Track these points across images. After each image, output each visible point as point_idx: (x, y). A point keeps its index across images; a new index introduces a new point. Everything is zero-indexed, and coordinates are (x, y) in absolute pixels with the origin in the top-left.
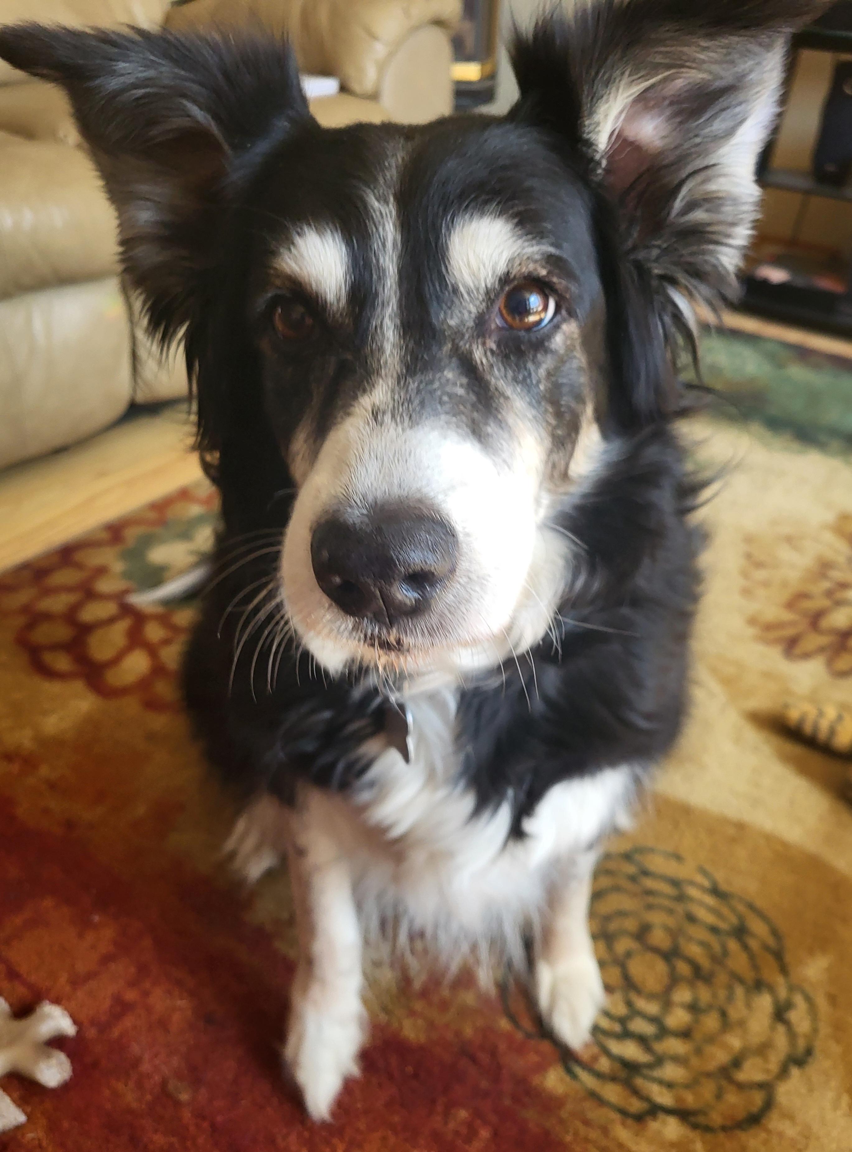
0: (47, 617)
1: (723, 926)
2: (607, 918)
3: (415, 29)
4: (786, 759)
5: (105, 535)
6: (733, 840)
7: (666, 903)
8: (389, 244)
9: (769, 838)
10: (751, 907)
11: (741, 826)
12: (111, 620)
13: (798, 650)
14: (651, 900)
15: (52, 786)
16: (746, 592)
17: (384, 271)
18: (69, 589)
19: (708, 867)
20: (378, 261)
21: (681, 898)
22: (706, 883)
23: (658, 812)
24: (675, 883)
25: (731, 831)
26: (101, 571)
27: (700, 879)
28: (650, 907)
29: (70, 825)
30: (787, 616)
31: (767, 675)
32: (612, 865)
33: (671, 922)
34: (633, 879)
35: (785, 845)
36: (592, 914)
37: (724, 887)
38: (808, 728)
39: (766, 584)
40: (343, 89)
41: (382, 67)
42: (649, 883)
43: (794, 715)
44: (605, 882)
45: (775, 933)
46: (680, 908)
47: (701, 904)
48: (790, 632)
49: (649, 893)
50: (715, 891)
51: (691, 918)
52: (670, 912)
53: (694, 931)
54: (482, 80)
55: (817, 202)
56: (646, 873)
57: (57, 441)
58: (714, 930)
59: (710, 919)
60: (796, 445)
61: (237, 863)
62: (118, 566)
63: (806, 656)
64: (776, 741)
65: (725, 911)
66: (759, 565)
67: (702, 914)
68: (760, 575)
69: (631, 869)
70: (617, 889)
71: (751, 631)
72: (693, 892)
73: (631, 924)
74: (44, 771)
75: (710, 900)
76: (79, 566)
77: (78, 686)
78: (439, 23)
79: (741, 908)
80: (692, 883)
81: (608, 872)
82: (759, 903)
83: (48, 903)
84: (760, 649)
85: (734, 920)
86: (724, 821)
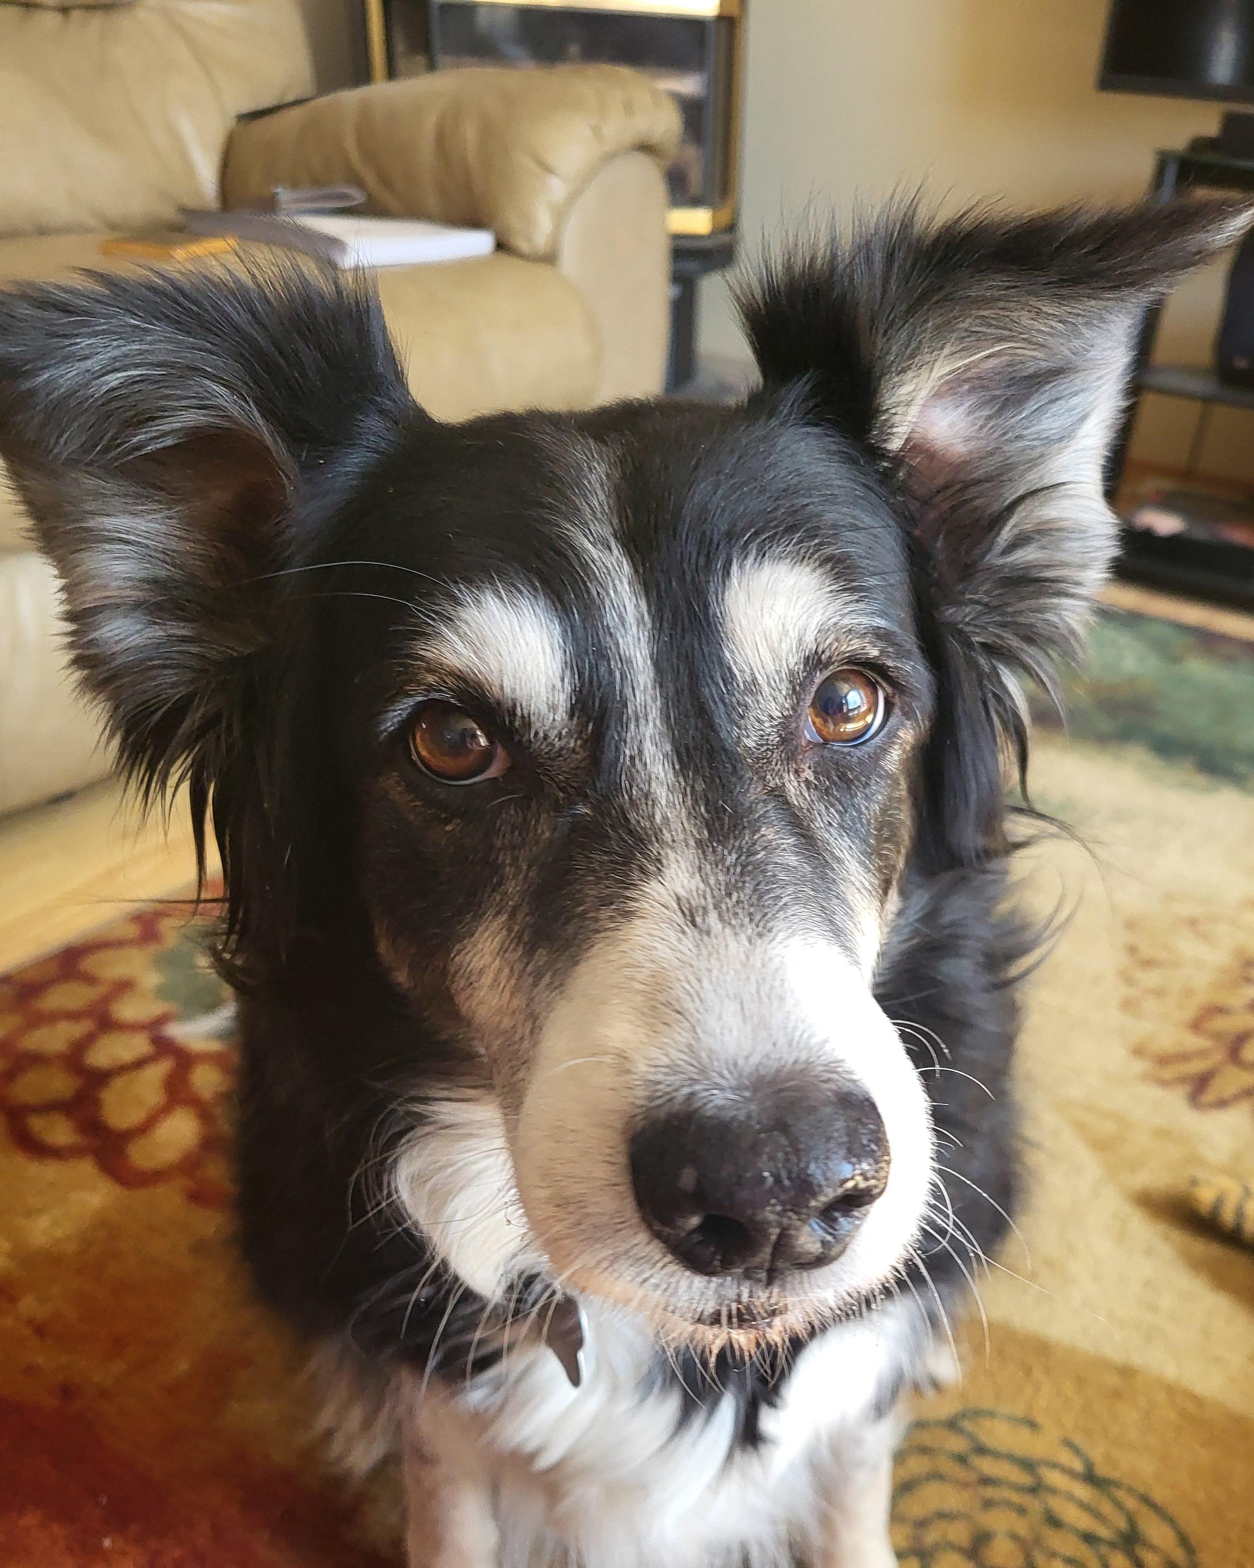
0: (37, 1059)
1: (1103, 1532)
2: (922, 1524)
3: (610, 157)
4: (1196, 1265)
5: (132, 931)
6: (1117, 1395)
7: (1015, 1497)
8: (631, 617)
9: (1171, 1390)
10: (1146, 1500)
11: (1127, 1372)
12: (140, 1064)
13: (1210, 1096)
14: (990, 1492)
15: (40, 1329)
16: (1128, 1005)
17: (629, 662)
18: (74, 1016)
19: (1078, 1439)
20: (617, 644)
21: (1037, 1489)
22: (1078, 1466)
23: (1000, 1353)
24: (1028, 1465)
25: (1112, 1380)
26: (124, 986)
27: (1066, 1458)
28: (988, 1504)
29: (67, 1392)
30: (1194, 1042)
31: (1162, 1134)
32: (926, 1438)
33: (1022, 1527)
34: (961, 1459)
35: (1199, 1401)
36: (896, 1517)
37: (1102, 1470)
38: (1228, 1216)
39: (1159, 993)
40: (501, 246)
41: (560, 216)
42: (987, 1466)
43: (1205, 1196)
44: (917, 1465)
45: (1184, 1540)
46: (1034, 1505)
47: (1071, 1497)
48: (1197, 1066)
49: (987, 1481)
50: (1090, 1477)
51: (1054, 1521)
52: (1022, 1511)
53: (1059, 1542)
54: (714, 233)
55: (1223, 415)
56: (981, 1450)
57: (60, 786)
58: (1089, 1538)
59: (1085, 1522)
60: (1201, 780)
61: (336, 1448)
62: (151, 979)
63: (1222, 1104)
64: (1178, 1236)
65: (1106, 1508)
66: (1148, 964)
67: (1071, 1514)
68: (1151, 978)
69: (957, 1444)
70: (937, 1476)
71: (1140, 1066)
72: (1054, 1478)
73: (959, 1533)
74: (28, 1305)
75: (1082, 1491)
76: (90, 980)
77: (86, 1167)
78: (646, 148)
79: (1131, 1503)
80: (1054, 1465)
81: (924, 1450)
82: (1159, 1495)
83: (30, 1519)
84: (1154, 1092)
85: (1122, 1524)
86: (1103, 1364)
